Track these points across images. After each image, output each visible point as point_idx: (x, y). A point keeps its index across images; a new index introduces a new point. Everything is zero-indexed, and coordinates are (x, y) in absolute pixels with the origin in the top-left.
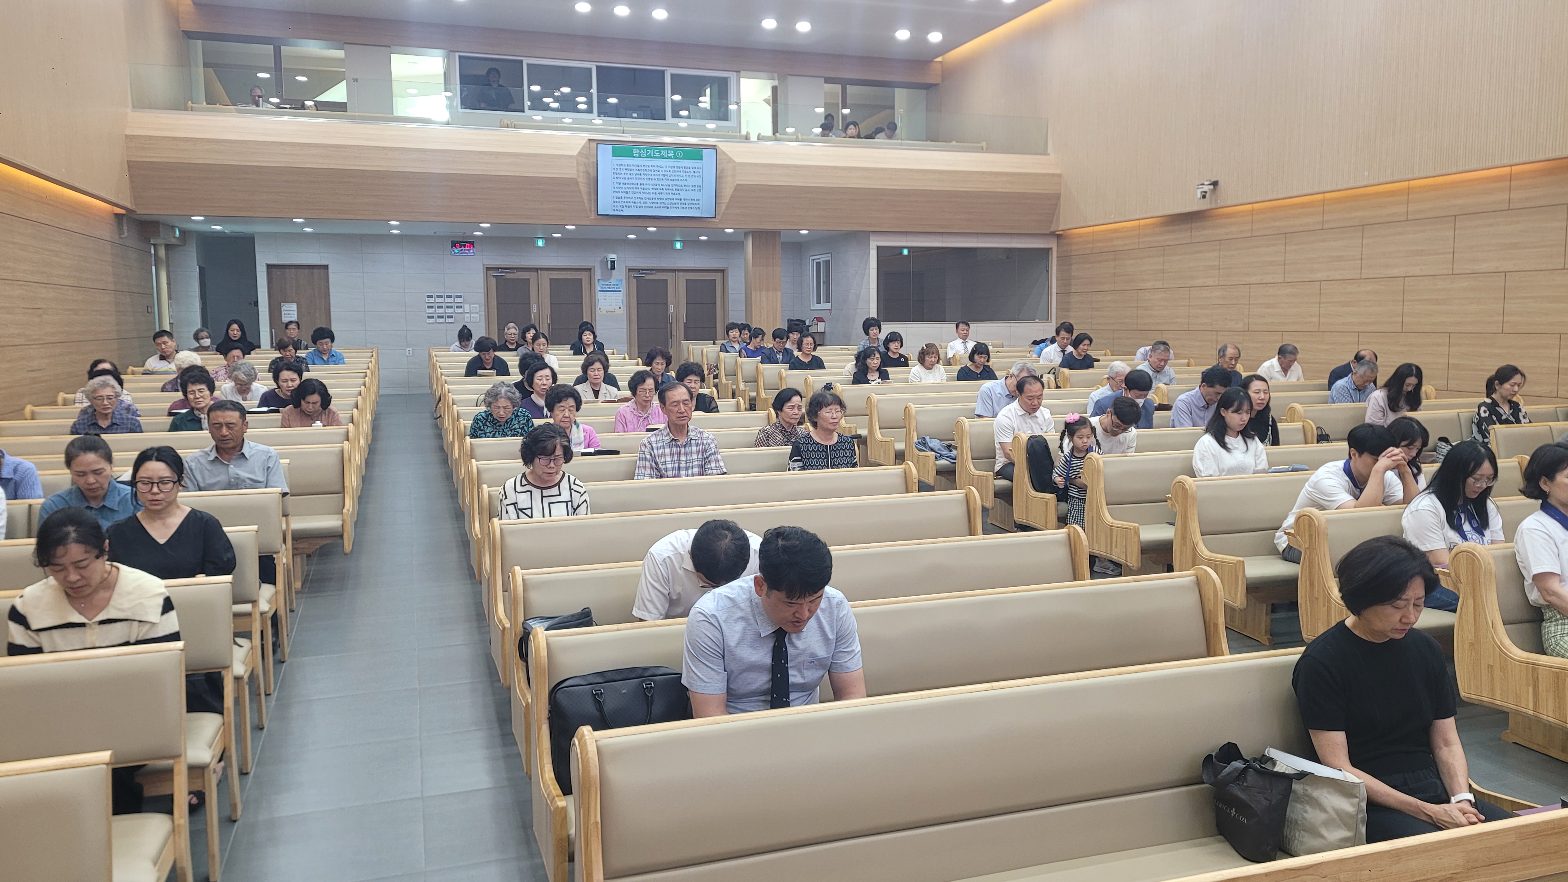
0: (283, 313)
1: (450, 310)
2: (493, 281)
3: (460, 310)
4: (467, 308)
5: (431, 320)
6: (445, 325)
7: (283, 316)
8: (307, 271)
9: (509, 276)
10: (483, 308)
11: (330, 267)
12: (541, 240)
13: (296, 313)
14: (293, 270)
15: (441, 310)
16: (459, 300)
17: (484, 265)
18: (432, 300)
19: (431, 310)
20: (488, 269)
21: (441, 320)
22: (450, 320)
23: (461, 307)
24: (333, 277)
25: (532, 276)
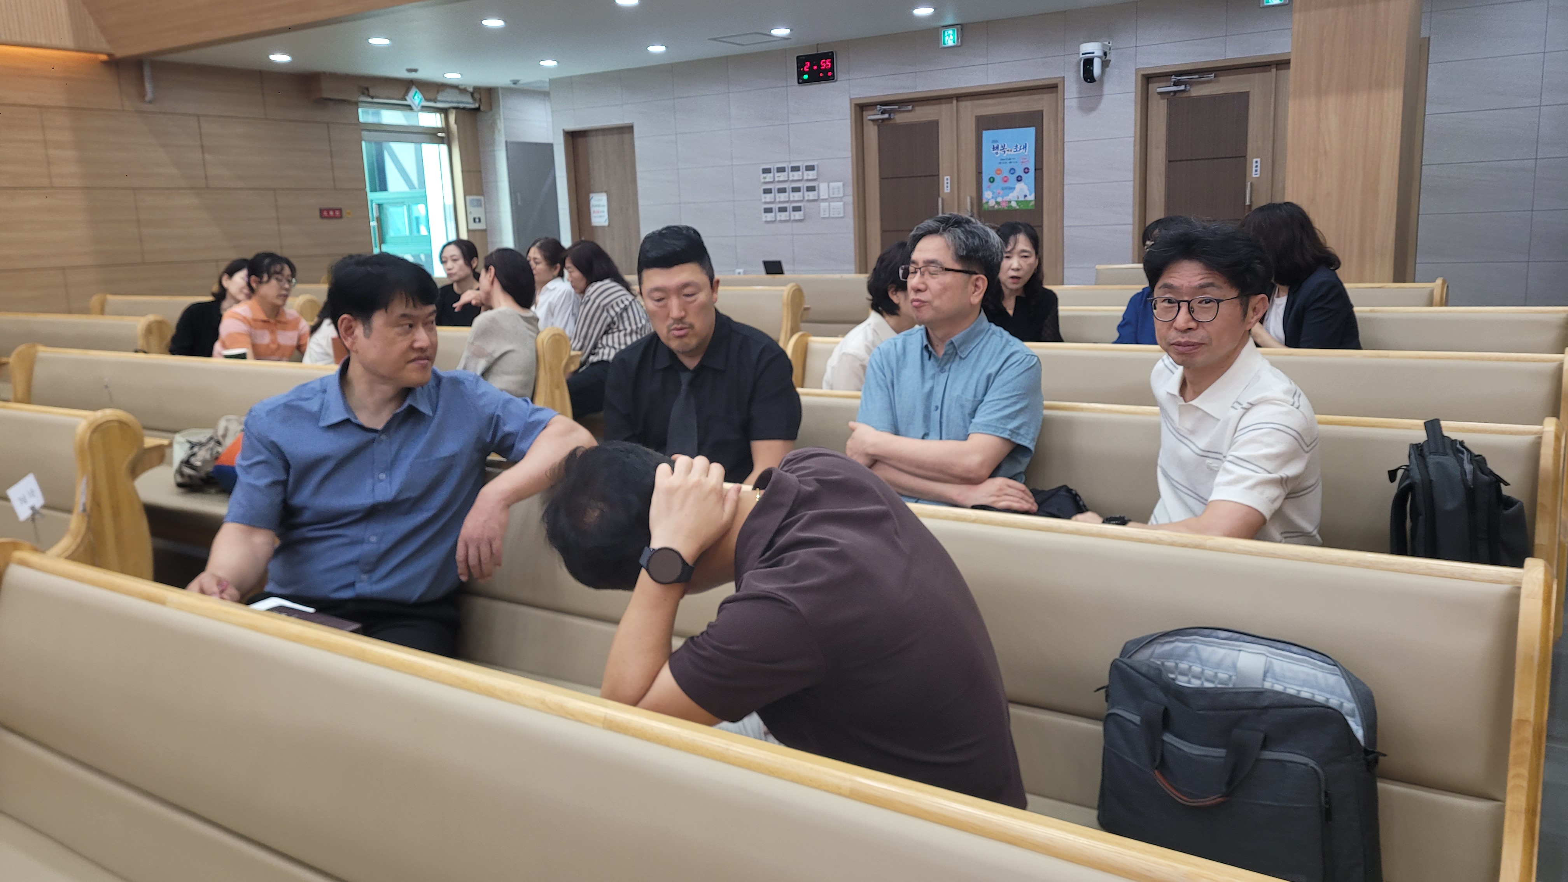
0: (593, 209)
1: (797, 196)
2: (872, 133)
3: (811, 195)
4: (823, 189)
5: (770, 217)
6: (789, 224)
7: (593, 215)
8: (616, 138)
9: (901, 118)
10: (850, 190)
11: (636, 129)
12: (950, 32)
13: (605, 209)
14: (600, 138)
15: (782, 197)
16: (811, 175)
17: (851, 99)
18: (769, 177)
19: (769, 197)
20: (861, 108)
21: (783, 216)
22: (797, 215)
23: (811, 189)
24: (642, 143)
25: (943, 114)
